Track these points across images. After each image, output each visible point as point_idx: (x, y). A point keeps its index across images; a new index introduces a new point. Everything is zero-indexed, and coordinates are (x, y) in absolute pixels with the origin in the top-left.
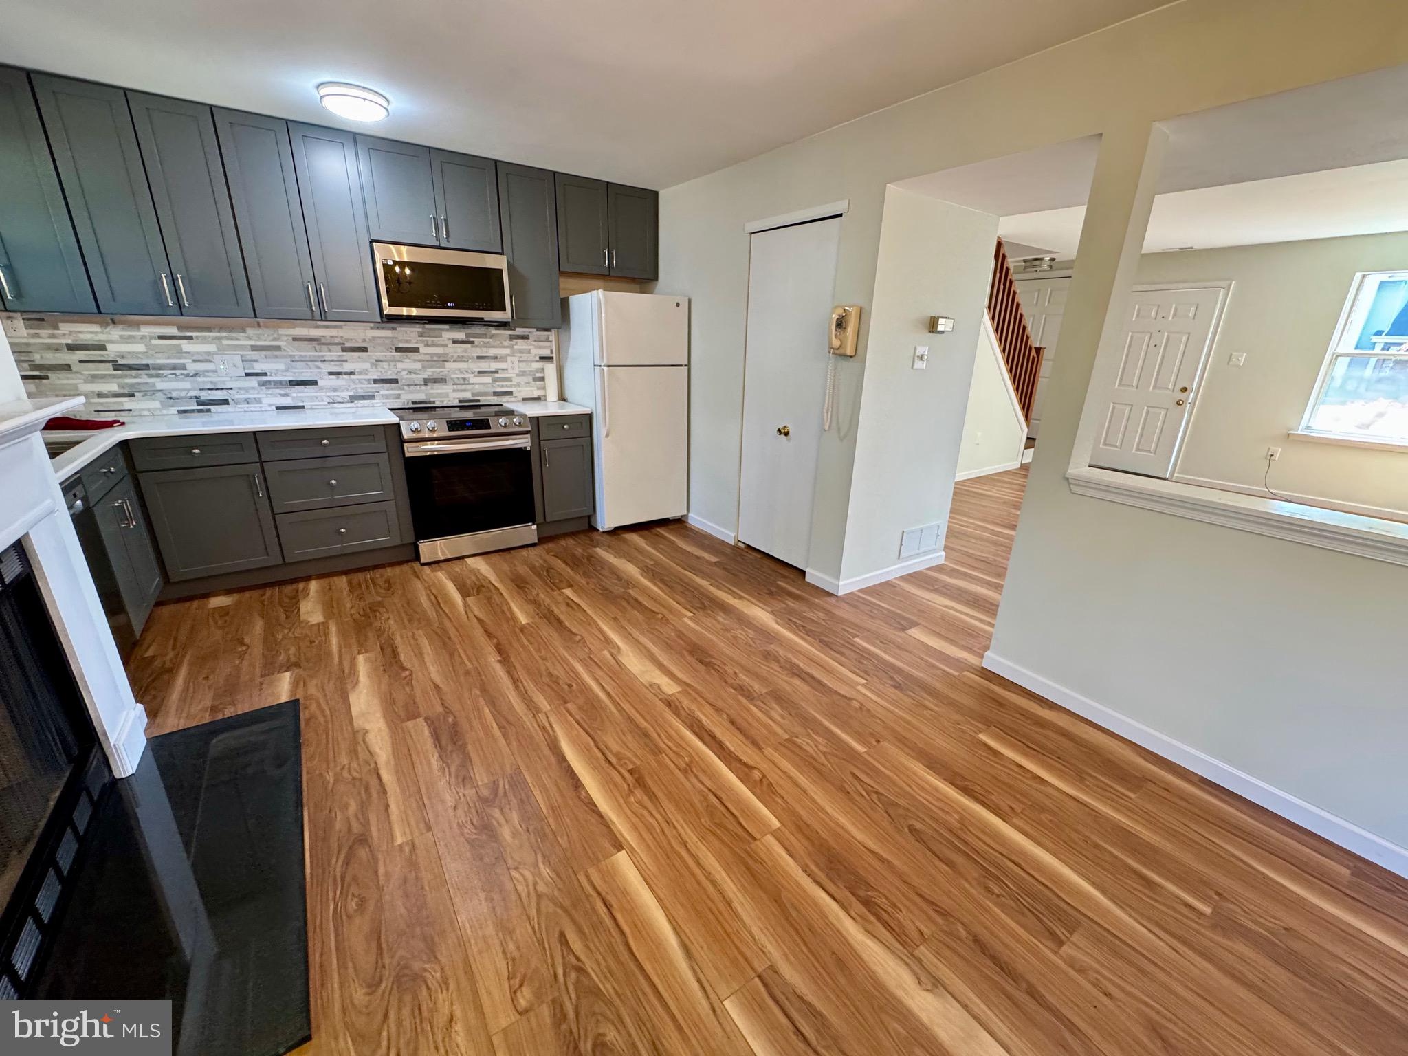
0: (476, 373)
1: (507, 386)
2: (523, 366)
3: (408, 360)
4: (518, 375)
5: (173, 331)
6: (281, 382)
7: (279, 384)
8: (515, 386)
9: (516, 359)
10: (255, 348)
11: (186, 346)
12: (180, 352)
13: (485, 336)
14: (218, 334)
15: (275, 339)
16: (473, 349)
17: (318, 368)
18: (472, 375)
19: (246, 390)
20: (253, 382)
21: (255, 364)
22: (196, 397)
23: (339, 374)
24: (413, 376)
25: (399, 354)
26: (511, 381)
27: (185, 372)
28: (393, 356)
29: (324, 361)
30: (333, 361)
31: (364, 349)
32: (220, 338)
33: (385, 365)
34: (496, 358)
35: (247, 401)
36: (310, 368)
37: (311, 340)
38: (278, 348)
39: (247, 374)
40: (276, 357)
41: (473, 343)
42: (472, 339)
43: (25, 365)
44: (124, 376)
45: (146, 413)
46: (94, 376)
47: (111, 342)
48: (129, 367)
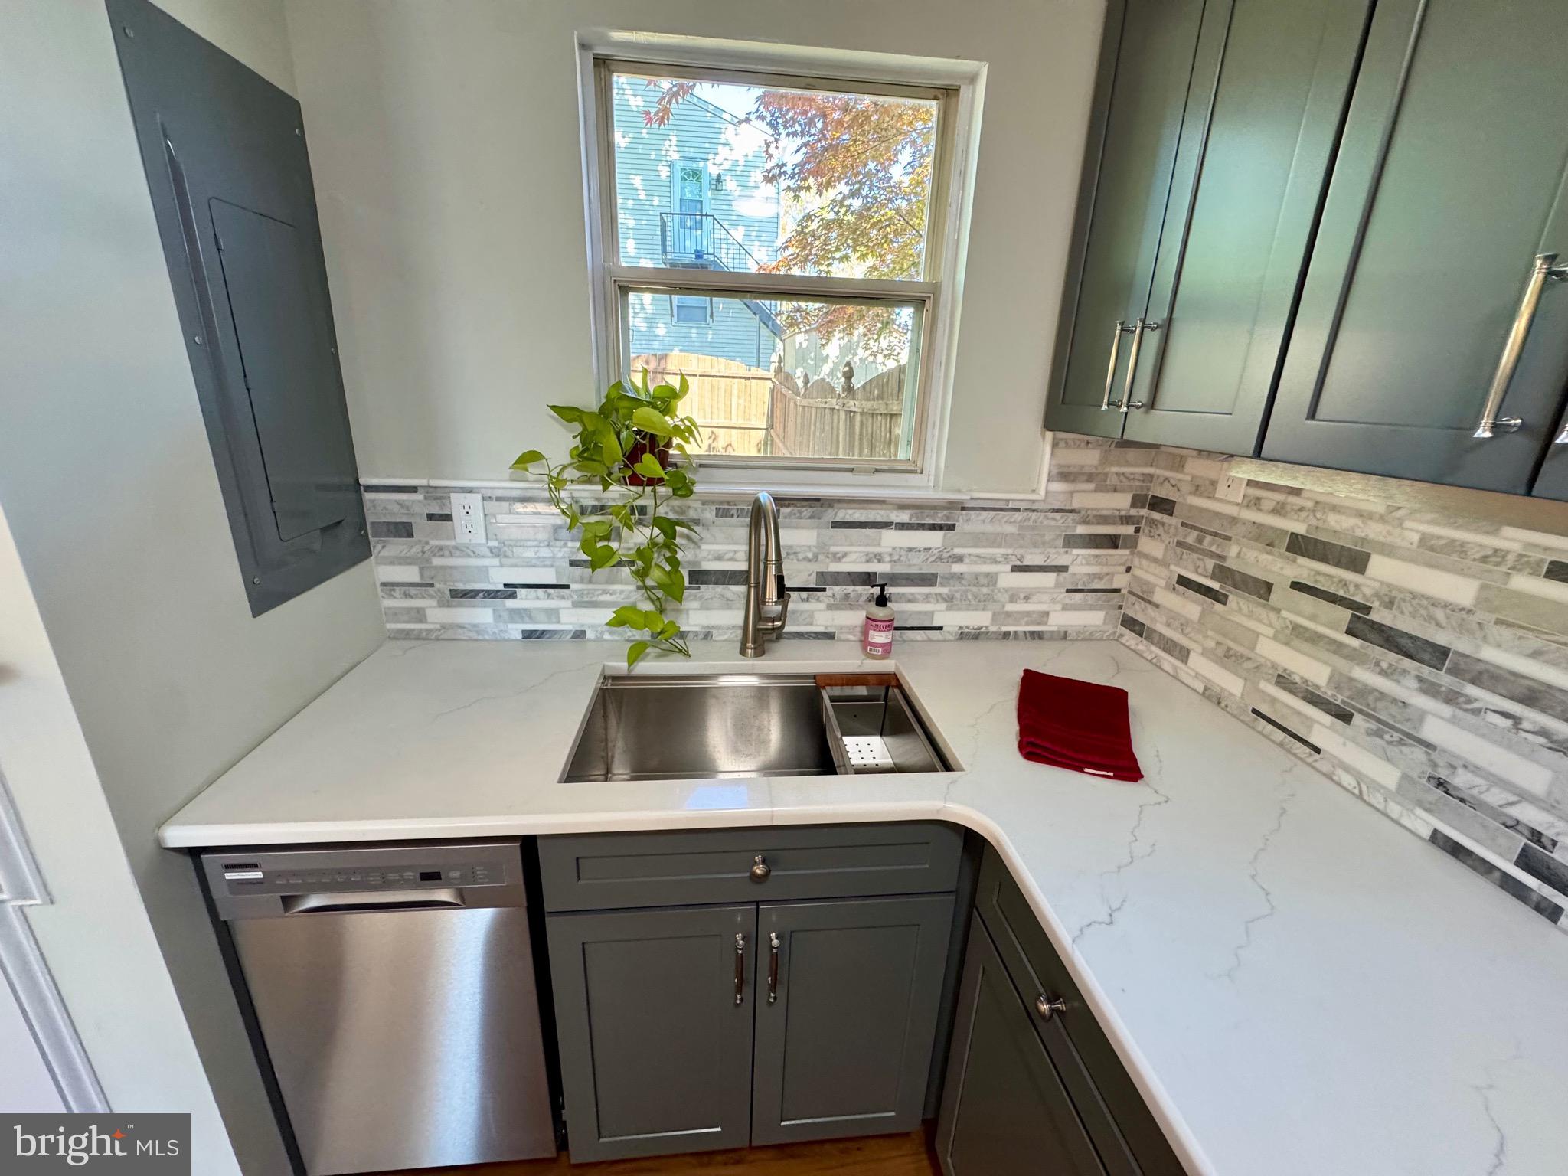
43: (1210, 563)
44: (1353, 656)
45: (1348, 780)
46: (1298, 631)
47: (1388, 550)
48: (1389, 639)
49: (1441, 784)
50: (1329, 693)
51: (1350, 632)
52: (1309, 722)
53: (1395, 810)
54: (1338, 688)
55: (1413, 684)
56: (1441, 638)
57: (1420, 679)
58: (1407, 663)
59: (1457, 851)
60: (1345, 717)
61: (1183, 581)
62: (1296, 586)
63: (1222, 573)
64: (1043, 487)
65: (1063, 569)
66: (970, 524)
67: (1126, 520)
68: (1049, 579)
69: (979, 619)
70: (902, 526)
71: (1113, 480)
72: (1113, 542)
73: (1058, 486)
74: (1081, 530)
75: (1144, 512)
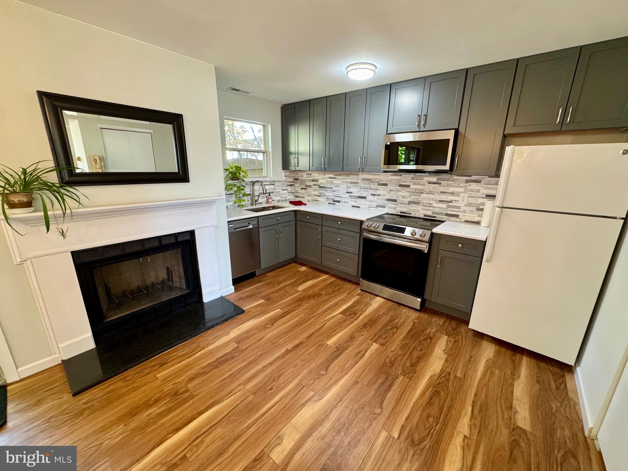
0: (438, 201)
1: (456, 211)
2: (471, 200)
3: (403, 191)
4: (465, 205)
5: (332, 176)
6: (355, 196)
7: (355, 197)
8: (462, 212)
9: (466, 195)
10: (351, 183)
11: (335, 181)
12: (332, 183)
13: (449, 180)
14: (343, 177)
15: (357, 180)
16: (440, 187)
17: (368, 192)
18: (435, 202)
19: (346, 198)
20: (348, 195)
21: (350, 189)
22: (333, 199)
23: (374, 195)
24: (404, 199)
25: (400, 188)
26: (460, 209)
27: (332, 190)
28: (398, 188)
29: (371, 189)
30: (374, 189)
31: (386, 185)
32: (342, 179)
33: (393, 192)
34: (453, 193)
35: (345, 202)
36: (366, 192)
37: (368, 180)
38: (357, 183)
39: (347, 192)
40: (356, 186)
41: (440, 184)
42: (440, 182)
43: (304, 185)
44: (319, 190)
45: (322, 202)
46: (315, 189)
47: (319, 179)
48: (322, 187)
49: (328, 198)
52: (317, 198)
53: (325, 203)
54: (319, 194)
56: (325, 186)
57: (324, 190)
59: (329, 203)
60: (320, 196)
61: (302, 188)
62: (313, 185)
63: (306, 186)
64: (284, 178)
65: (287, 190)
66: (277, 184)
67: (293, 182)
69: (279, 198)
70: (269, 185)
71: (291, 177)
72: (292, 185)
73: (285, 178)
74: (289, 184)
75: (295, 181)
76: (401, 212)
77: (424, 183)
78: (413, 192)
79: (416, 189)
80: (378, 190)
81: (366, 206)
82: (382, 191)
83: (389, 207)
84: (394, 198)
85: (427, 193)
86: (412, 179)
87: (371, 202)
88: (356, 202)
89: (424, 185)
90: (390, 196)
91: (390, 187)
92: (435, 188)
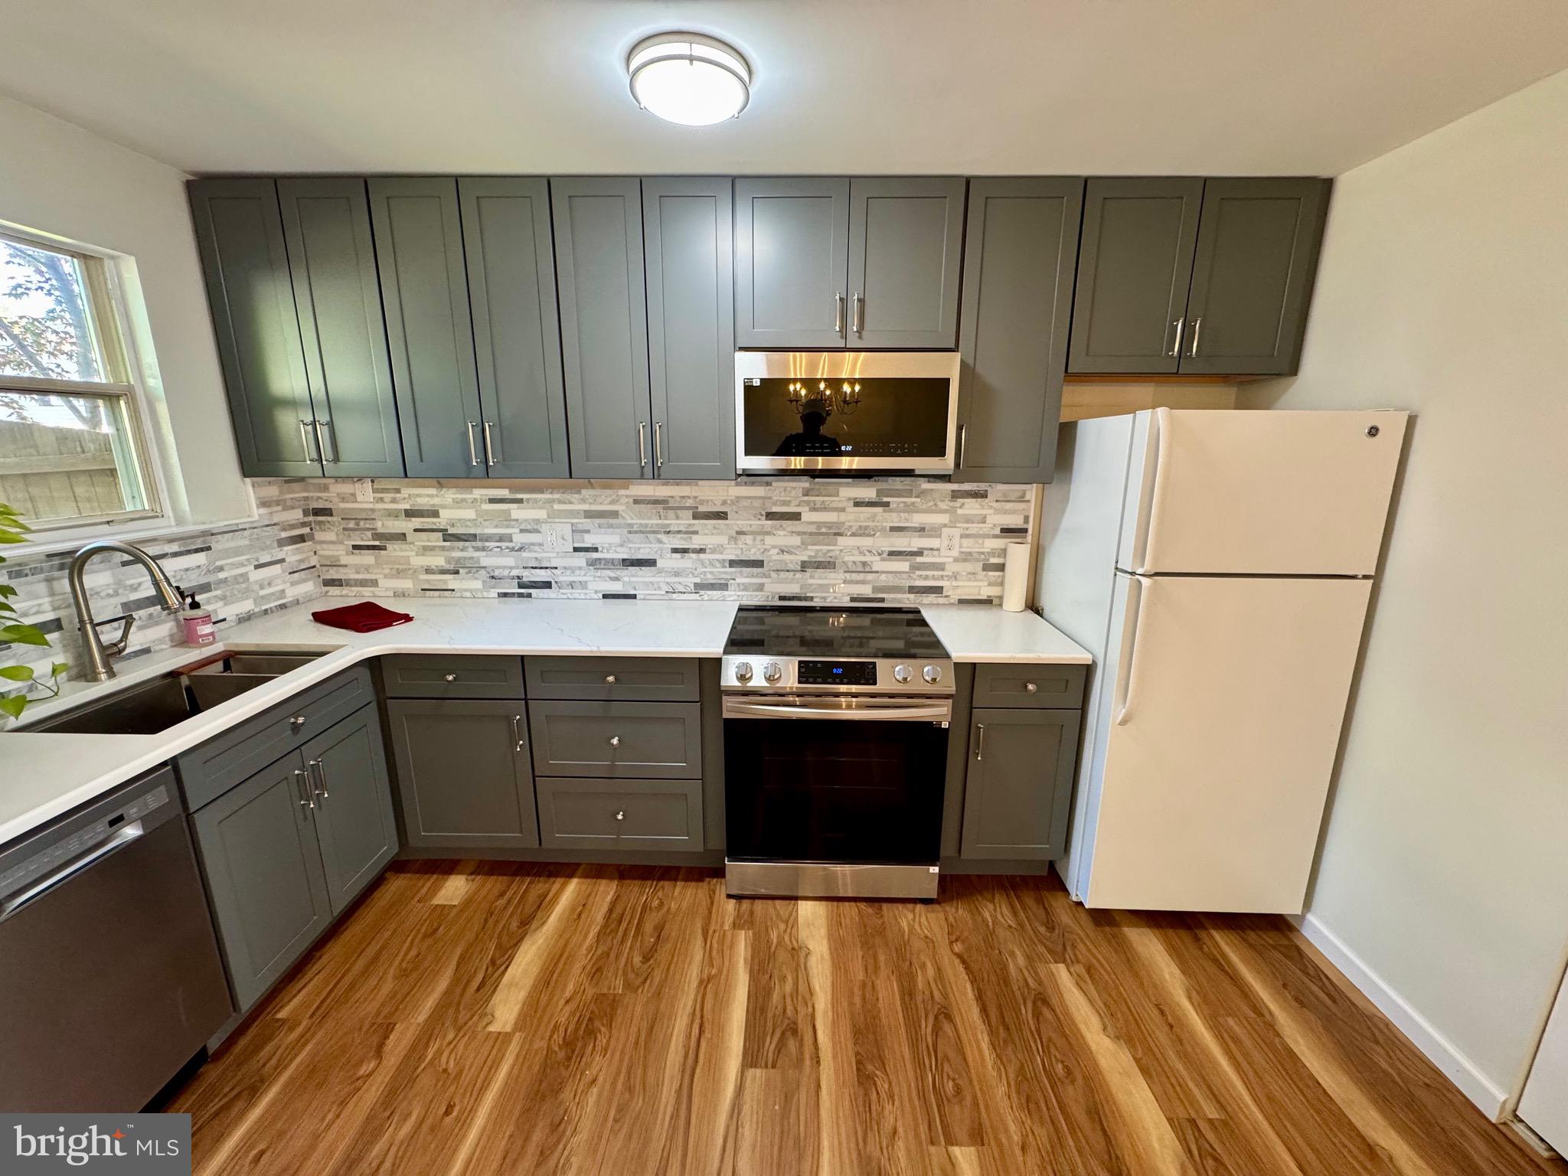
0: (885, 555)
1: (934, 578)
2: (968, 545)
3: (782, 533)
4: (956, 560)
5: (504, 493)
6: (612, 562)
8: (949, 578)
9: (956, 532)
10: (589, 515)
11: (516, 512)
12: (508, 519)
13: (909, 493)
14: (550, 496)
15: (612, 502)
16: (887, 515)
17: (660, 542)
18: (878, 558)
19: (572, 569)
20: (581, 559)
21: (586, 536)
22: (518, 577)
23: (685, 551)
24: (787, 557)
25: (770, 522)
26: (943, 570)
27: (510, 545)
28: (763, 525)
29: (669, 532)
30: (679, 532)
31: (721, 516)
32: (552, 501)
33: (749, 539)
34: (922, 529)
35: (572, 585)
36: (651, 543)
37: (656, 502)
38: (615, 514)
39: (576, 550)
40: (611, 526)
41: (887, 504)
42: (885, 499)
43: (369, 534)
44: (452, 549)
45: (468, 594)
46: (425, 548)
47: (444, 507)
48: (458, 538)
49: (493, 577)
50: (447, 567)
51: (444, 541)
52: (445, 582)
53: (485, 594)
54: (450, 563)
55: (471, 549)
56: (472, 531)
57: (473, 547)
58: (467, 544)
59: (505, 595)
60: (457, 572)
61: (355, 547)
62: (416, 530)
63: (377, 536)
64: (256, 513)
65: (282, 561)
66: (219, 544)
67: (304, 524)
68: (276, 569)
69: (247, 606)
70: (175, 555)
71: (289, 503)
72: (302, 539)
73: (263, 511)
74: (284, 535)
75: (311, 518)
76: (782, 598)
77: (840, 505)
78: (811, 534)
79: (819, 525)
80: (696, 533)
81: (659, 588)
82: (709, 535)
83: (739, 584)
84: (753, 555)
85: (853, 535)
86: (806, 493)
87: (677, 574)
88: (617, 579)
89: (843, 510)
90: (739, 552)
91: (735, 522)
92: (873, 518)
